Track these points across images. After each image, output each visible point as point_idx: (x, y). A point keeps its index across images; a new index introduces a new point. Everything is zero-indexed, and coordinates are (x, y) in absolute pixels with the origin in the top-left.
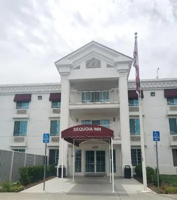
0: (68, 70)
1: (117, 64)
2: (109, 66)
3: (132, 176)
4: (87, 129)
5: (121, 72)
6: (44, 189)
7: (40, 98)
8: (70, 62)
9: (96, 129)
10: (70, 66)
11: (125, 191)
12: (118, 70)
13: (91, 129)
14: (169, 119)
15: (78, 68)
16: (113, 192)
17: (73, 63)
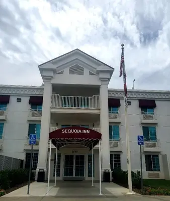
0: (51, 74)
1: (99, 72)
2: (91, 74)
3: (111, 180)
4: (76, 131)
5: (103, 80)
6: (28, 193)
7: (19, 100)
8: (54, 67)
9: (85, 131)
10: (54, 71)
11: (111, 193)
12: (100, 78)
13: (80, 131)
14: (143, 127)
15: (62, 73)
16: (101, 194)
17: (57, 68)
